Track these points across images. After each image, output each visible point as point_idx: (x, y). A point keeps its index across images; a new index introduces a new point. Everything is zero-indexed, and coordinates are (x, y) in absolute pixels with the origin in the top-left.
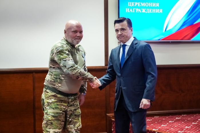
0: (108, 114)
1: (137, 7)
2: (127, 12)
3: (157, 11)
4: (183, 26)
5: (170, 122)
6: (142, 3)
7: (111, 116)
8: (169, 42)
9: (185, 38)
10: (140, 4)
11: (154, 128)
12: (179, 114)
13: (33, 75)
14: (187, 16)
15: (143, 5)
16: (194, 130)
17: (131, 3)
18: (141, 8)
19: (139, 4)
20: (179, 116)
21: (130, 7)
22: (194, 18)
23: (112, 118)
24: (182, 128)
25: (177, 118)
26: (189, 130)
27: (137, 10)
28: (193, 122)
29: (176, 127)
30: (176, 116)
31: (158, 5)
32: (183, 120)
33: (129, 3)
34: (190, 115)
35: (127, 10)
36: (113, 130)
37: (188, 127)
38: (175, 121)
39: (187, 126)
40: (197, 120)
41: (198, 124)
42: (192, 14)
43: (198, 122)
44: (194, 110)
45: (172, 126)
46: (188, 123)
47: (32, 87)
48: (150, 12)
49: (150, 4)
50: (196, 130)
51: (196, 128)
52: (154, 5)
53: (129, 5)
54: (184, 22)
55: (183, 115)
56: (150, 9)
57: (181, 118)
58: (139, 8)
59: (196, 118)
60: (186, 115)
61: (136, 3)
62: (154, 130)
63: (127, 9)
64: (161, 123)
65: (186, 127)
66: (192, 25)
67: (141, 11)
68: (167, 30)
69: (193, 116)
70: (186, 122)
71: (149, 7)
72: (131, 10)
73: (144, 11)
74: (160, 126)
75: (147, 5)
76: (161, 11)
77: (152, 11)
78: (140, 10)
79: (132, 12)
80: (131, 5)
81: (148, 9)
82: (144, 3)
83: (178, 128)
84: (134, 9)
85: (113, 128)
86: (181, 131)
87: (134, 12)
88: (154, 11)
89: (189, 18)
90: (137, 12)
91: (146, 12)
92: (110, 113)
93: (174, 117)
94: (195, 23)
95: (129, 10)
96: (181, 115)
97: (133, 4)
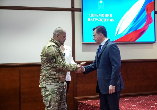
0: (75, 97)
1: (96, 17)
2: (88, 21)
3: (111, 20)
4: (129, 31)
5: (121, 102)
6: (99, 15)
7: (77, 99)
8: (120, 43)
9: (131, 40)
10: (98, 15)
12: (127, 96)
14: (132, 23)
15: (100, 16)
16: (138, 107)
17: (91, 14)
18: (99, 18)
19: (97, 15)
20: (128, 98)
21: (91, 18)
22: (138, 25)
23: (78, 100)
24: (130, 106)
25: (126, 99)
26: (135, 108)
27: (96, 19)
28: (138, 102)
29: (125, 106)
30: (125, 98)
31: (111, 16)
32: (131, 101)
33: (90, 14)
34: (135, 97)
35: (89, 20)
36: (79, 109)
37: (134, 106)
38: (124, 101)
39: (133, 104)
40: (141, 100)
41: (141, 104)
42: (136, 22)
43: (141, 102)
44: (138, 93)
45: (123, 105)
46: (134, 102)
47: (18, 78)
48: (105, 21)
49: (105, 15)
50: (140, 108)
51: (140, 106)
52: (108, 16)
53: (90, 16)
54: (131, 28)
55: (130, 97)
56: (105, 19)
57: (129, 99)
58: (97, 18)
59: (140, 99)
60: (132, 97)
61: (95, 14)
63: (88, 19)
65: (133, 106)
66: (136, 31)
67: (99, 20)
68: (118, 34)
69: (138, 98)
70: (132, 102)
71: (105, 17)
72: (92, 20)
73: (101, 20)
75: (103, 16)
76: (114, 20)
77: (107, 20)
79: (92, 21)
80: (91, 16)
81: (104, 19)
82: (101, 14)
83: (127, 106)
84: (94, 19)
85: (79, 107)
86: (129, 108)
87: (94, 21)
88: (108, 20)
89: (134, 25)
90: (96, 21)
91: (103, 21)
92: (76, 97)
93: (124, 98)
94: (138, 29)
95: (90, 19)
96: (129, 97)
97: (93, 15)
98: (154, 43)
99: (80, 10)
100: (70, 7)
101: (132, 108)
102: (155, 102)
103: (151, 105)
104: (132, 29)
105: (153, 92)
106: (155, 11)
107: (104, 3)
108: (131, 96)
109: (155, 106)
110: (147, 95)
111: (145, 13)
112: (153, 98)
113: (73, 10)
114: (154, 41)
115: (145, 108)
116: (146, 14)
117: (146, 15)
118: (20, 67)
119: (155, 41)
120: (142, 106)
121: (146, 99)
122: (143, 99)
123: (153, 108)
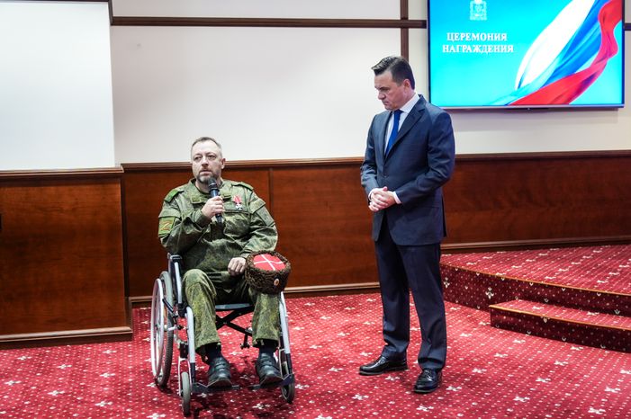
1: (464, 42)
2: (444, 51)
3: (504, 48)
4: (553, 77)
5: (528, 260)
6: (473, 35)
8: (527, 109)
9: (560, 101)
10: (471, 36)
11: (498, 271)
12: (545, 247)
13: (269, 174)
14: (562, 56)
15: (475, 38)
16: (575, 275)
17: (452, 34)
18: (471, 43)
19: (468, 37)
20: (545, 250)
21: (450, 43)
22: (576, 62)
24: (551, 271)
25: (540, 254)
26: (566, 275)
27: (464, 47)
28: (573, 261)
29: (540, 270)
30: (539, 251)
31: (504, 37)
32: (554, 258)
33: (448, 34)
34: (565, 249)
35: (445, 49)
37: (564, 270)
38: (537, 260)
39: (561, 267)
40: (581, 257)
41: (582, 266)
42: (572, 54)
43: (582, 262)
45: (532, 267)
46: (564, 262)
48: (489, 51)
49: (489, 36)
50: (580, 276)
51: (579, 272)
52: (497, 37)
53: (449, 39)
54: (555, 71)
55: (551, 249)
56: (489, 46)
57: (549, 253)
58: (468, 43)
59: (579, 255)
60: (558, 249)
61: (461, 34)
62: (497, 274)
63: (444, 46)
64: (510, 263)
65: (560, 270)
66: (571, 77)
67: (473, 49)
68: (522, 86)
69: (572, 251)
70: (558, 261)
71: (486, 42)
72: (452, 48)
73: (477, 49)
74: (510, 267)
75: (483, 39)
76: (511, 49)
77: (493, 49)
78: (469, 48)
79: (454, 51)
80: (452, 39)
81: (486, 46)
82: (478, 34)
83: (545, 271)
84: (458, 46)
87: (458, 51)
88: (496, 48)
89: (565, 63)
90: (463, 51)
91: (482, 52)
93: (536, 252)
94: (578, 71)
95: (450, 47)
96: (548, 248)
97: (456, 37)
98: (620, 109)
99: (423, 24)
100: (397, 16)
101: (560, 277)
102: (620, 263)
103: (610, 270)
104: (560, 73)
105: (613, 237)
106: (626, 22)
107: (485, 3)
108: (554, 245)
109: (621, 272)
110: (597, 244)
111: (597, 29)
112: (614, 252)
113: (404, 24)
114: (620, 102)
115: (592, 276)
116: (600, 31)
117: (600, 35)
118: (271, 170)
119: (623, 102)
120: (585, 271)
121: (596, 255)
122: (587, 256)
123: (614, 276)
